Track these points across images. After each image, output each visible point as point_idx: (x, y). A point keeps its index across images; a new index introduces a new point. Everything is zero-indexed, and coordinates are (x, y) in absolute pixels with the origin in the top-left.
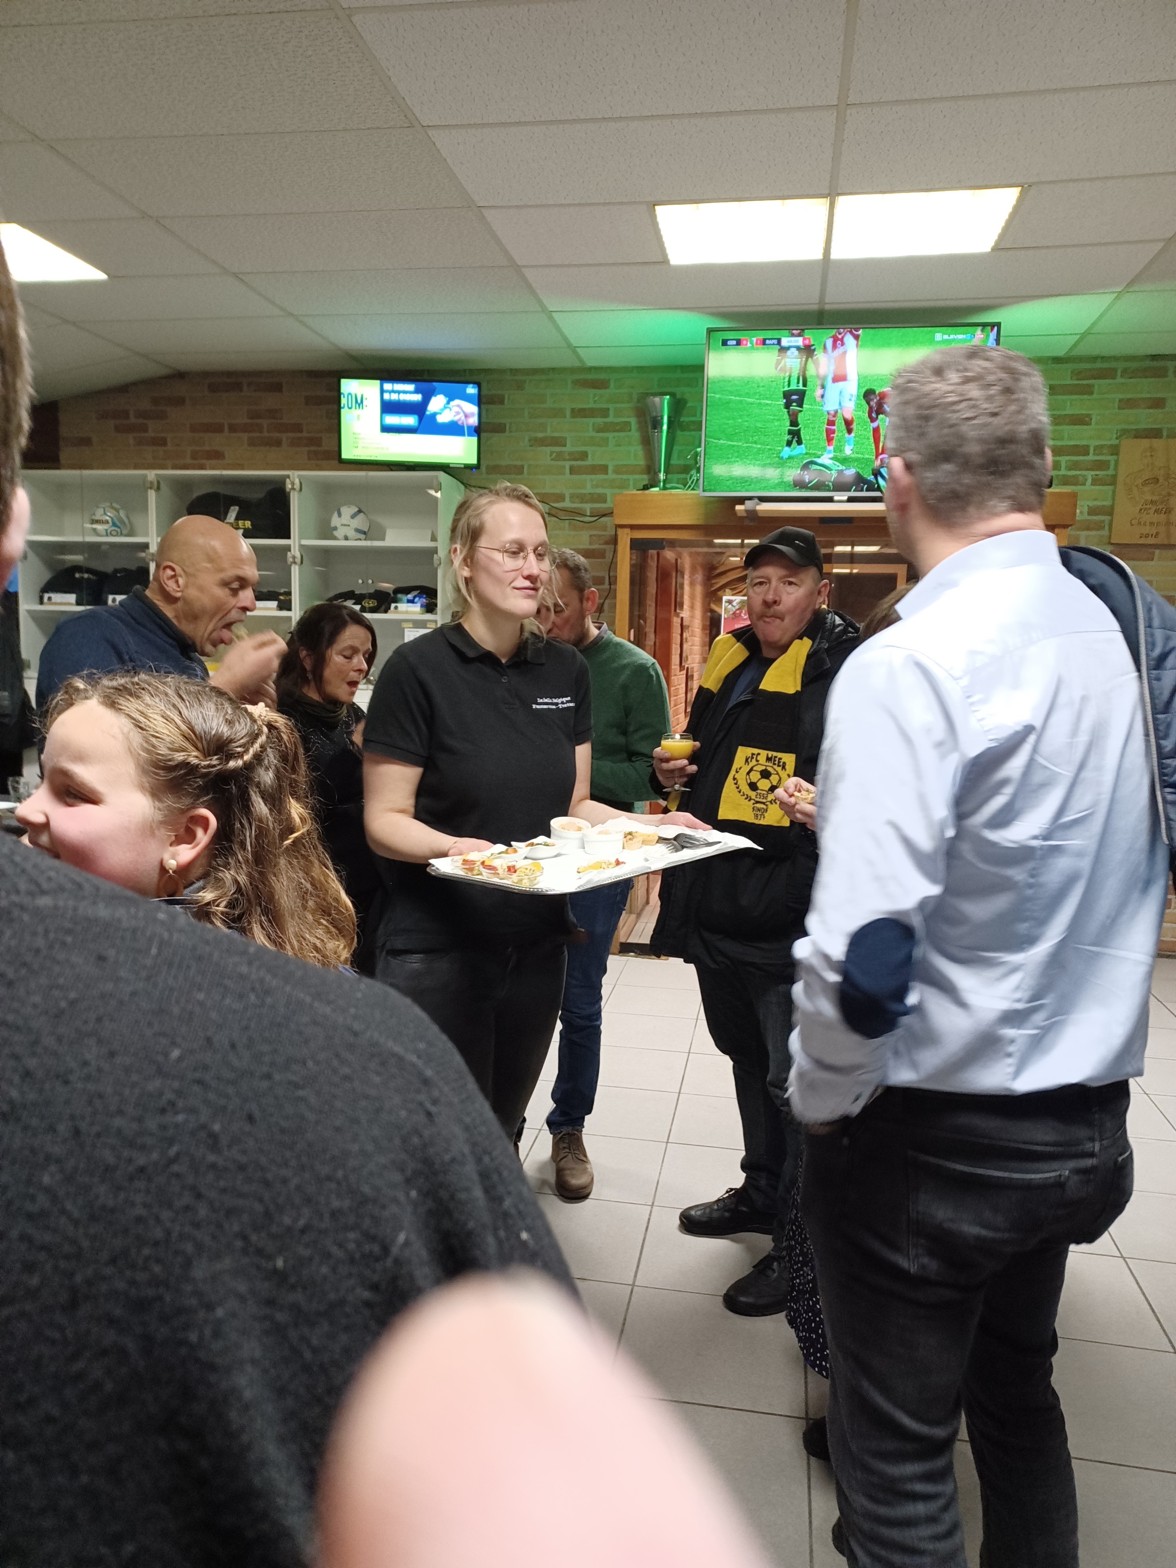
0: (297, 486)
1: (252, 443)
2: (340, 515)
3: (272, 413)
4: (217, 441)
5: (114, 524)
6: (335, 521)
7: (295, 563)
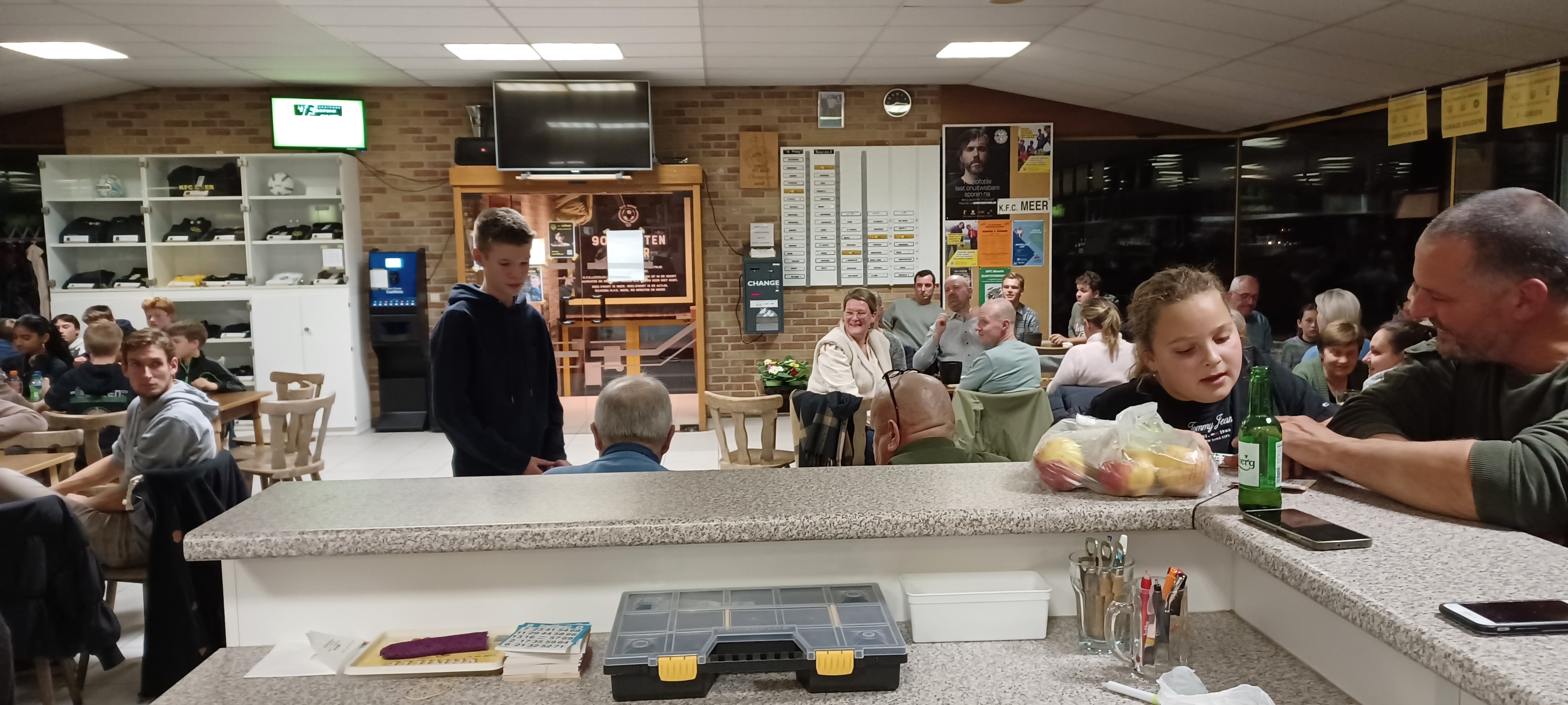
0: (245, 163)
1: (209, 133)
2: (274, 179)
3: (223, 114)
4: (184, 132)
5: (114, 189)
6: (271, 183)
7: (246, 211)
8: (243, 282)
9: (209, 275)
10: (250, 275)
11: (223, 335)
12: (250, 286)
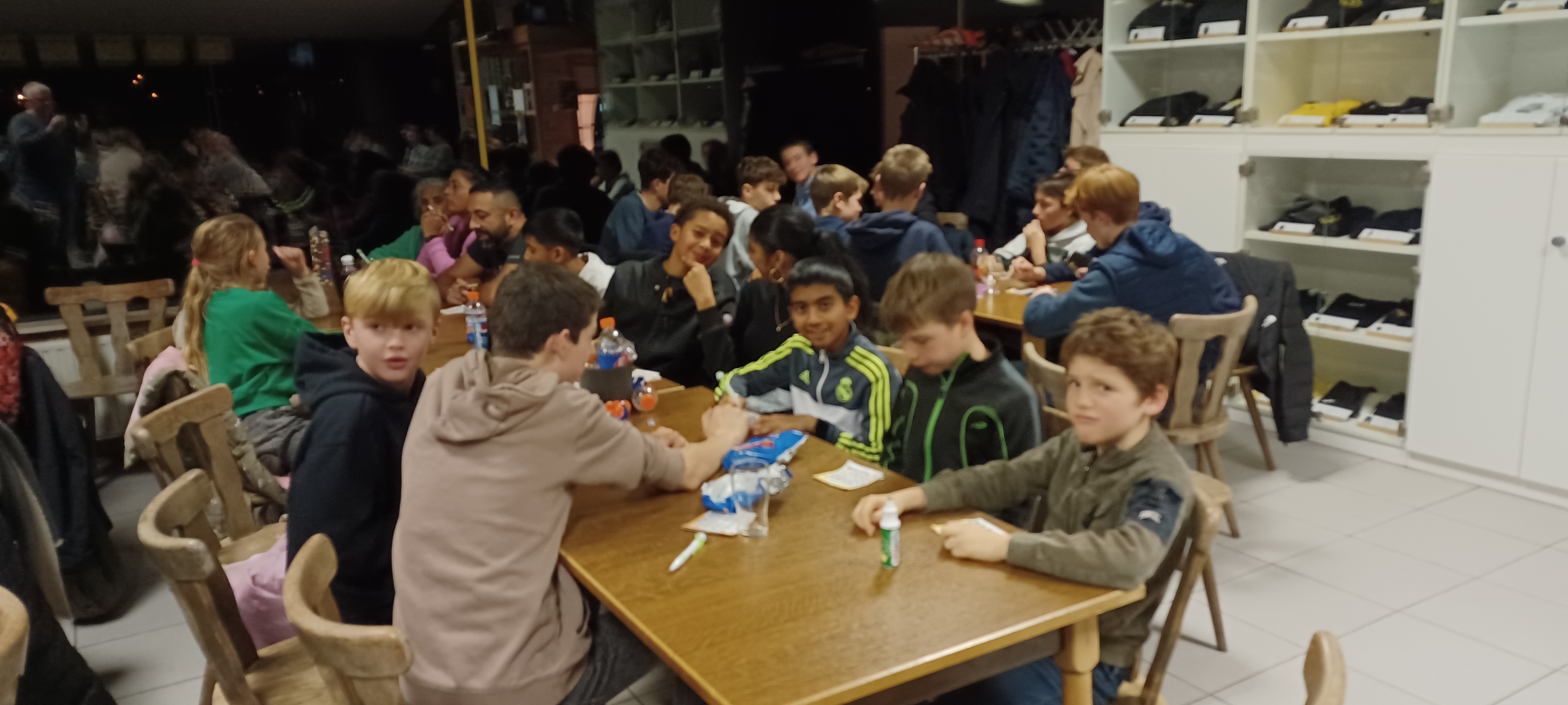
8: (1422, 119)
9: (1367, 100)
10: (1440, 102)
11: (1366, 233)
12: (1438, 127)
